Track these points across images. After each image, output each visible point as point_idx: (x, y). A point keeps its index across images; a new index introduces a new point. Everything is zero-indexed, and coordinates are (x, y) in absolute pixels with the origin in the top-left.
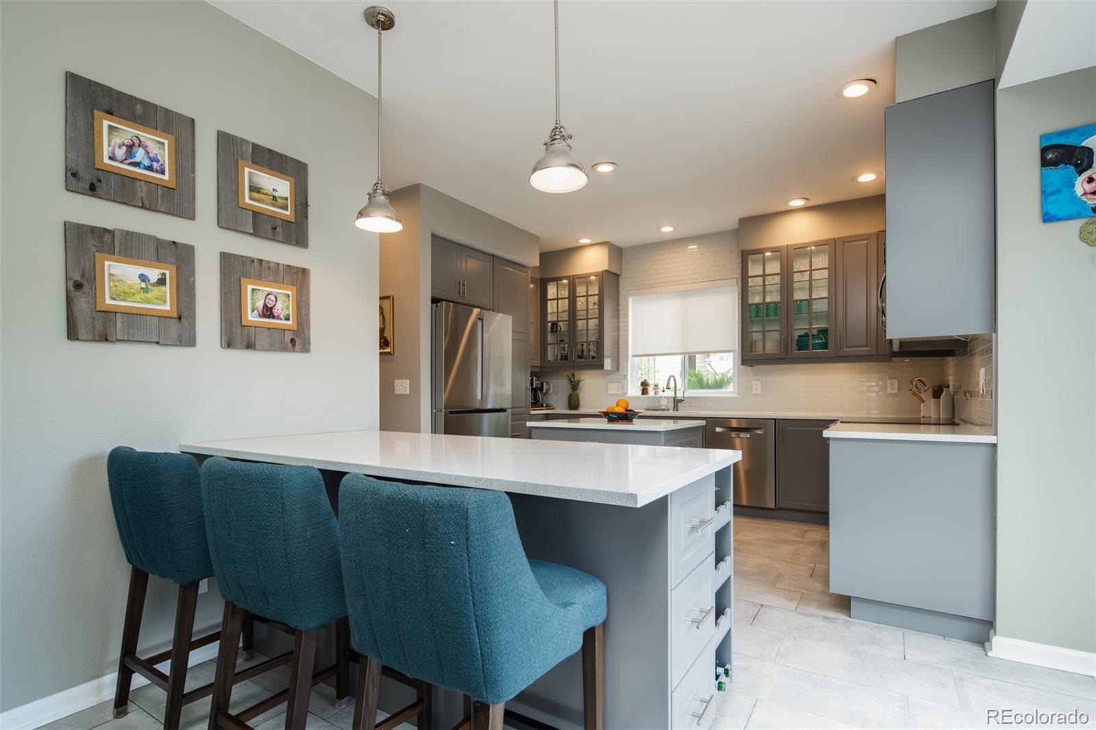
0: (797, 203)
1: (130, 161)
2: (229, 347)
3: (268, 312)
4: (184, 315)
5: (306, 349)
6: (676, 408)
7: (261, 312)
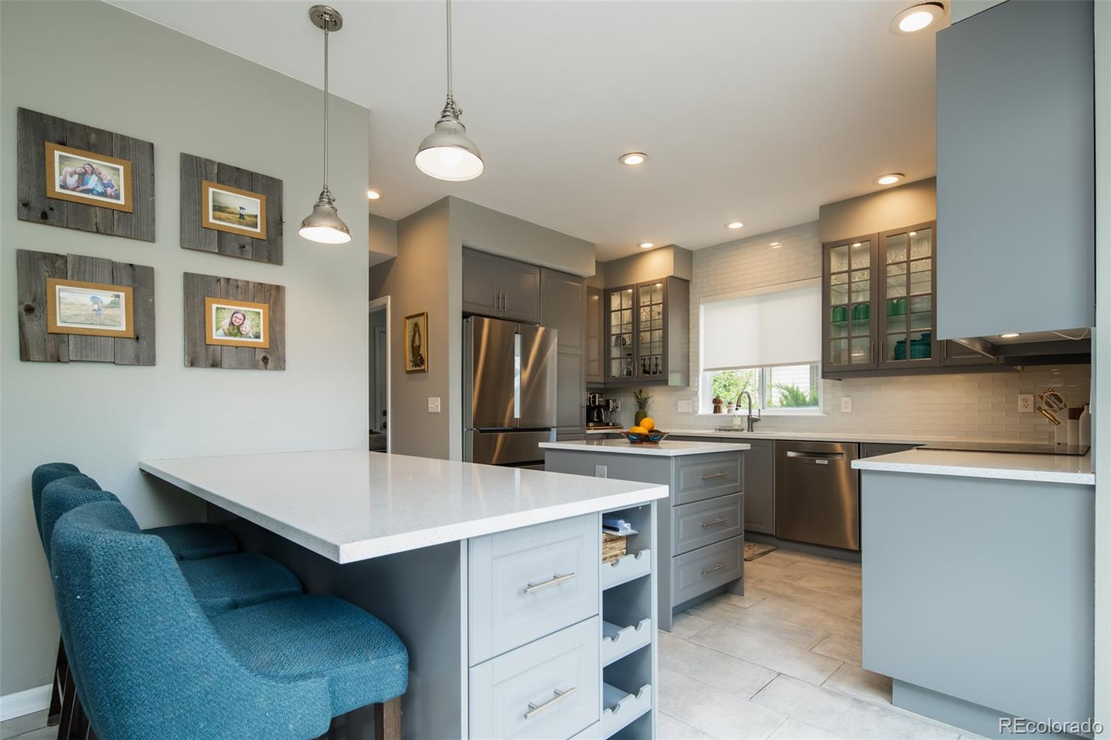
0: (889, 180)
1: (82, 188)
2: (192, 366)
3: (235, 329)
4: (142, 335)
5: (280, 365)
6: (751, 429)
7: (227, 331)
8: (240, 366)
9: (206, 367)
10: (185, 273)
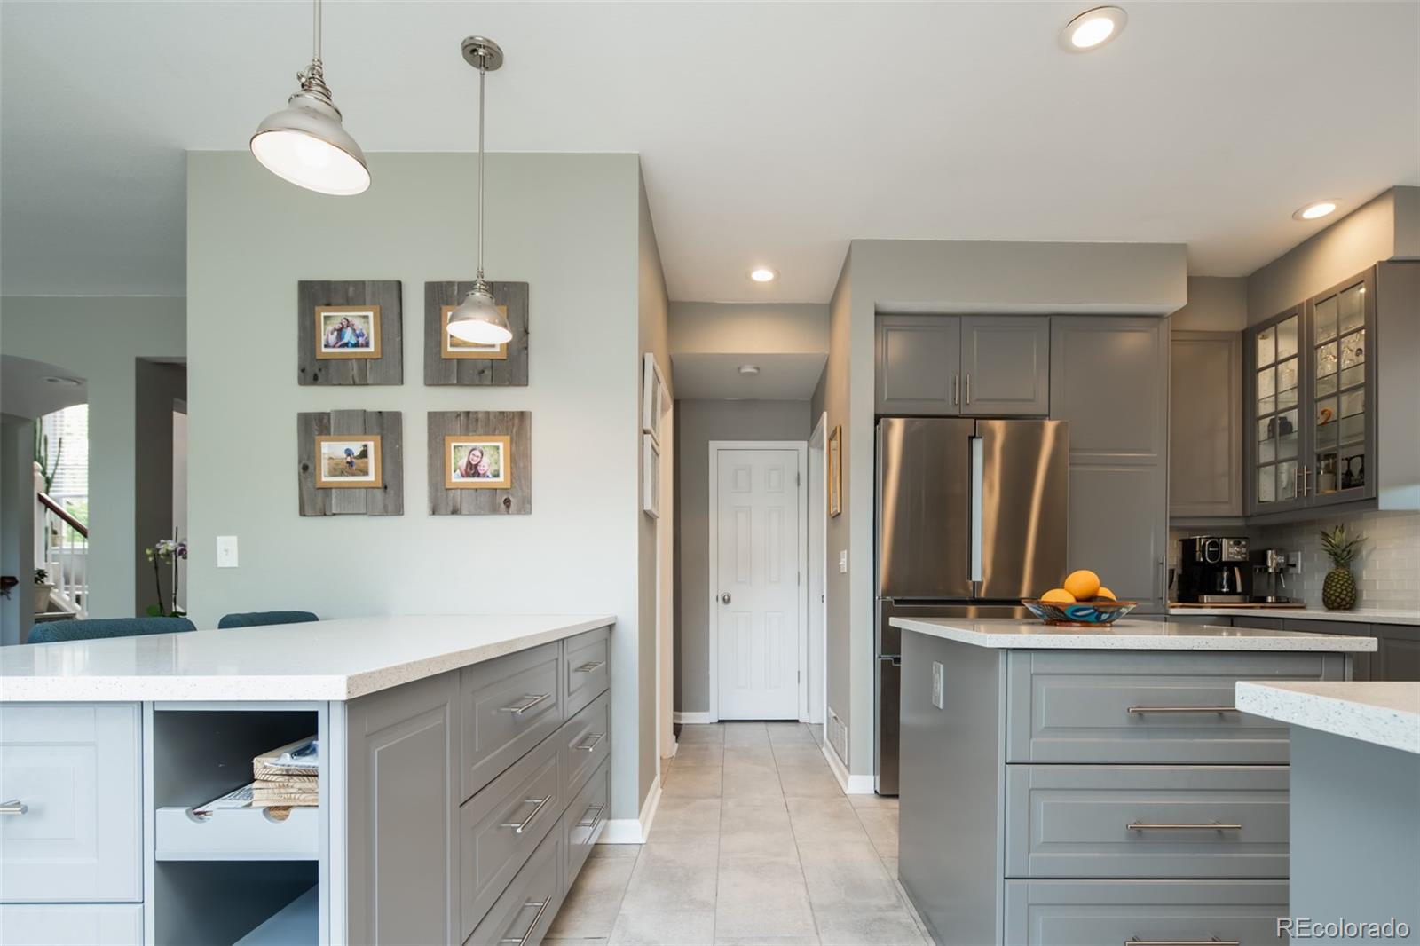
1: (340, 343)
2: (434, 513)
3: (472, 470)
4: (390, 484)
7: (464, 472)
8: (478, 511)
9: (447, 514)
10: (429, 413)
